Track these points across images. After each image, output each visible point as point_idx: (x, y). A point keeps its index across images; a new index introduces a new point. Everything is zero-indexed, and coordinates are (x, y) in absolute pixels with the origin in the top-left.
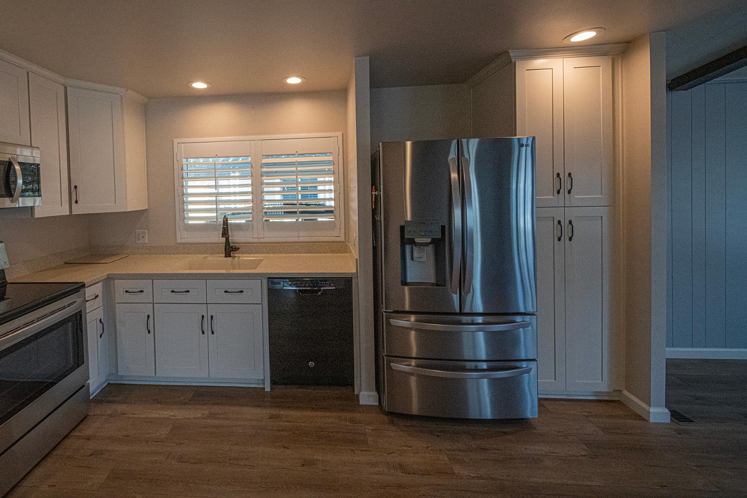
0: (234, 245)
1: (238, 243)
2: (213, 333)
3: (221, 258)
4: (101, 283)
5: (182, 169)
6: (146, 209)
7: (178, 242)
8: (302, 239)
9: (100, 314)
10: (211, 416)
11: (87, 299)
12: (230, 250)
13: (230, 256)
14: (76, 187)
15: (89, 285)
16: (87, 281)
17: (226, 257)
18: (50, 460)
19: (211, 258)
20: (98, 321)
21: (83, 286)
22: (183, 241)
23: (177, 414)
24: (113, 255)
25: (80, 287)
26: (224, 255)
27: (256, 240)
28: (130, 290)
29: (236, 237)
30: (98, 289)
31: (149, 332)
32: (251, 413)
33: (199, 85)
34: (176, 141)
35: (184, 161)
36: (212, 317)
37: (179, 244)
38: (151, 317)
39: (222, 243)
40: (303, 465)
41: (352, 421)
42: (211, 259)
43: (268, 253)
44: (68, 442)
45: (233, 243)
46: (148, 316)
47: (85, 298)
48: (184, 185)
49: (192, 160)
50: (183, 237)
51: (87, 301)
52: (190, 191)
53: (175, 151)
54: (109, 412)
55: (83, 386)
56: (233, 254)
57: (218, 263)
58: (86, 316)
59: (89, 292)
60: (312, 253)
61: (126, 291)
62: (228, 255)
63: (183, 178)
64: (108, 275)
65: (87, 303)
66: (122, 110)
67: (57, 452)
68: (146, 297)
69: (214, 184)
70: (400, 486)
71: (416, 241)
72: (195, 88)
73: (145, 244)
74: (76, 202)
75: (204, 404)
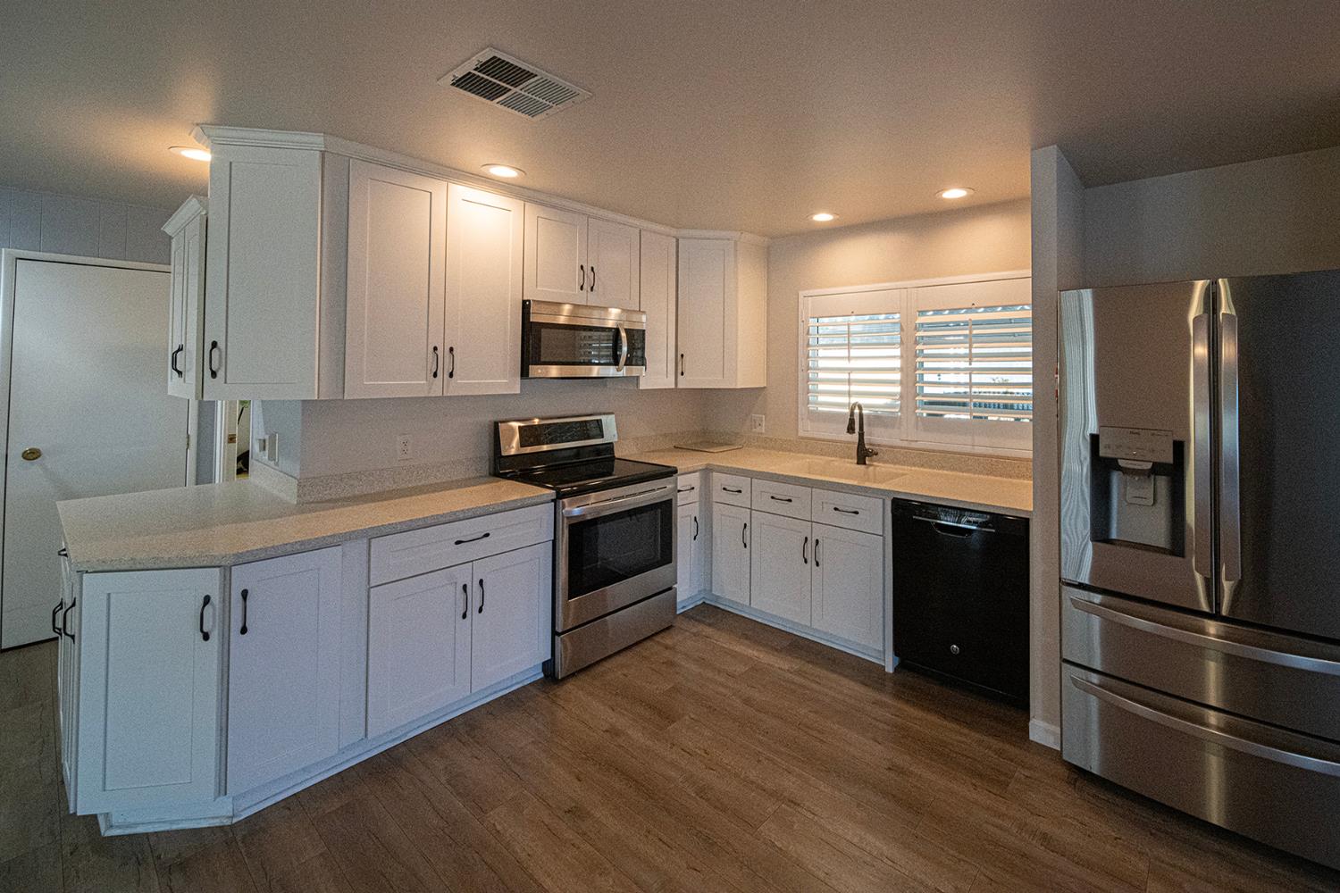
0: (871, 447)
1: (879, 445)
2: (817, 564)
3: (851, 464)
4: (697, 474)
5: (808, 333)
6: (765, 388)
7: (800, 434)
8: (978, 450)
9: (695, 510)
10: (799, 673)
11: (679, 488)
12: (864, 454)
13: (865, 464)
14: (682, 356)
15: (683, 472)
16: (680, 468)
17: (858, 463)
18: (629, 654)
19: (837, 462)
20: (693, 519)
21: (676, 472)
22: (807, 435)
23: (762, 656)
24: (721, 445)
25: (670, 472)
26: (856, 461)
27: (905, 444)
28: (728, 488)
29: (874, 436)
30: (694, 479)
31: (745, 546)
32: (850, 689)
33: (823, 217)
34: (802, 294)
35: (812, 322)
36: (817, 541)
37: (802, 438)
38: (748, 527)
39: (854, 443)
40: (890, 769)
41: (1000, 753)
42: (836, 464)
43: (922, 466)
44: (649, 644)
45: (871, 444)
46: (745, 525)
47: (676, 487)
48: (810, 355)
49: (826, 320)
50: (807, 429)
51: (679, 491)
52: (822, 364)
53: (801, 307)
54: (694, 630)
55: (670, 589)
56: (871, 460)
57: (845, 470)
58: (676, 511)
59: (682, 481)
60: (996, 476)
61: (724, 489)
62: (861, 461)
63: (808, 345)
64: (708, 464)
65: (679, 495)
66: (736, 256)
67: (637, 649)
68: (743, 500)
69: (847, 355)
70: (1024, 855)
71: (1120, 464)
72: (818, 222)
73: (762, 433)
74: (682, 374)
75: (797, 658)
